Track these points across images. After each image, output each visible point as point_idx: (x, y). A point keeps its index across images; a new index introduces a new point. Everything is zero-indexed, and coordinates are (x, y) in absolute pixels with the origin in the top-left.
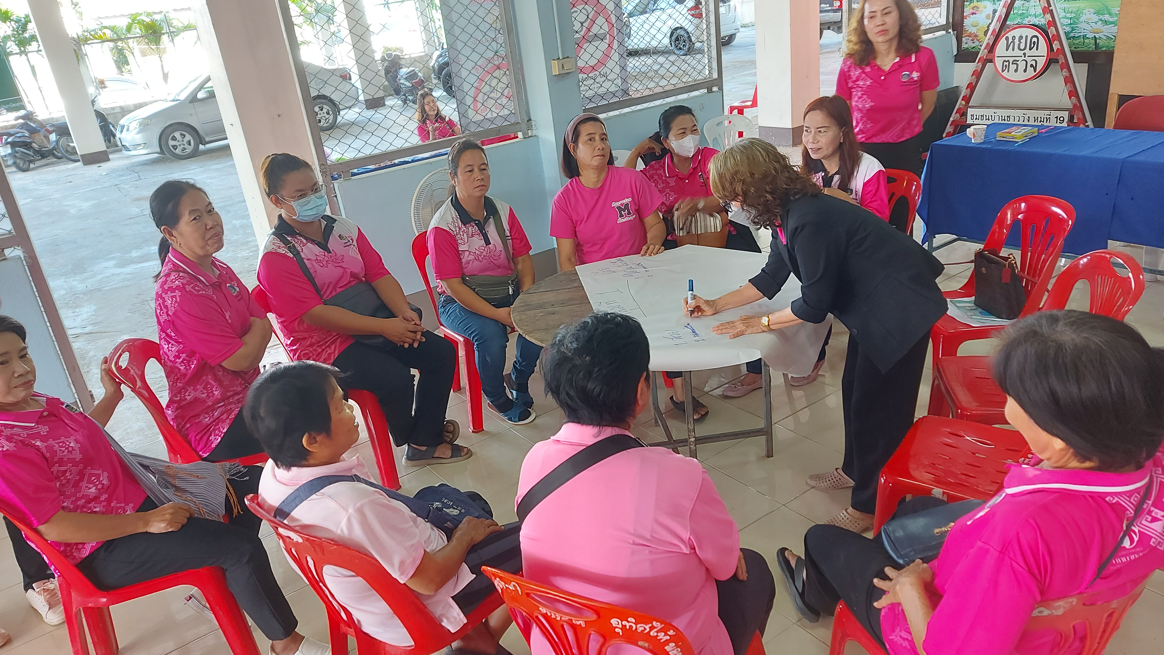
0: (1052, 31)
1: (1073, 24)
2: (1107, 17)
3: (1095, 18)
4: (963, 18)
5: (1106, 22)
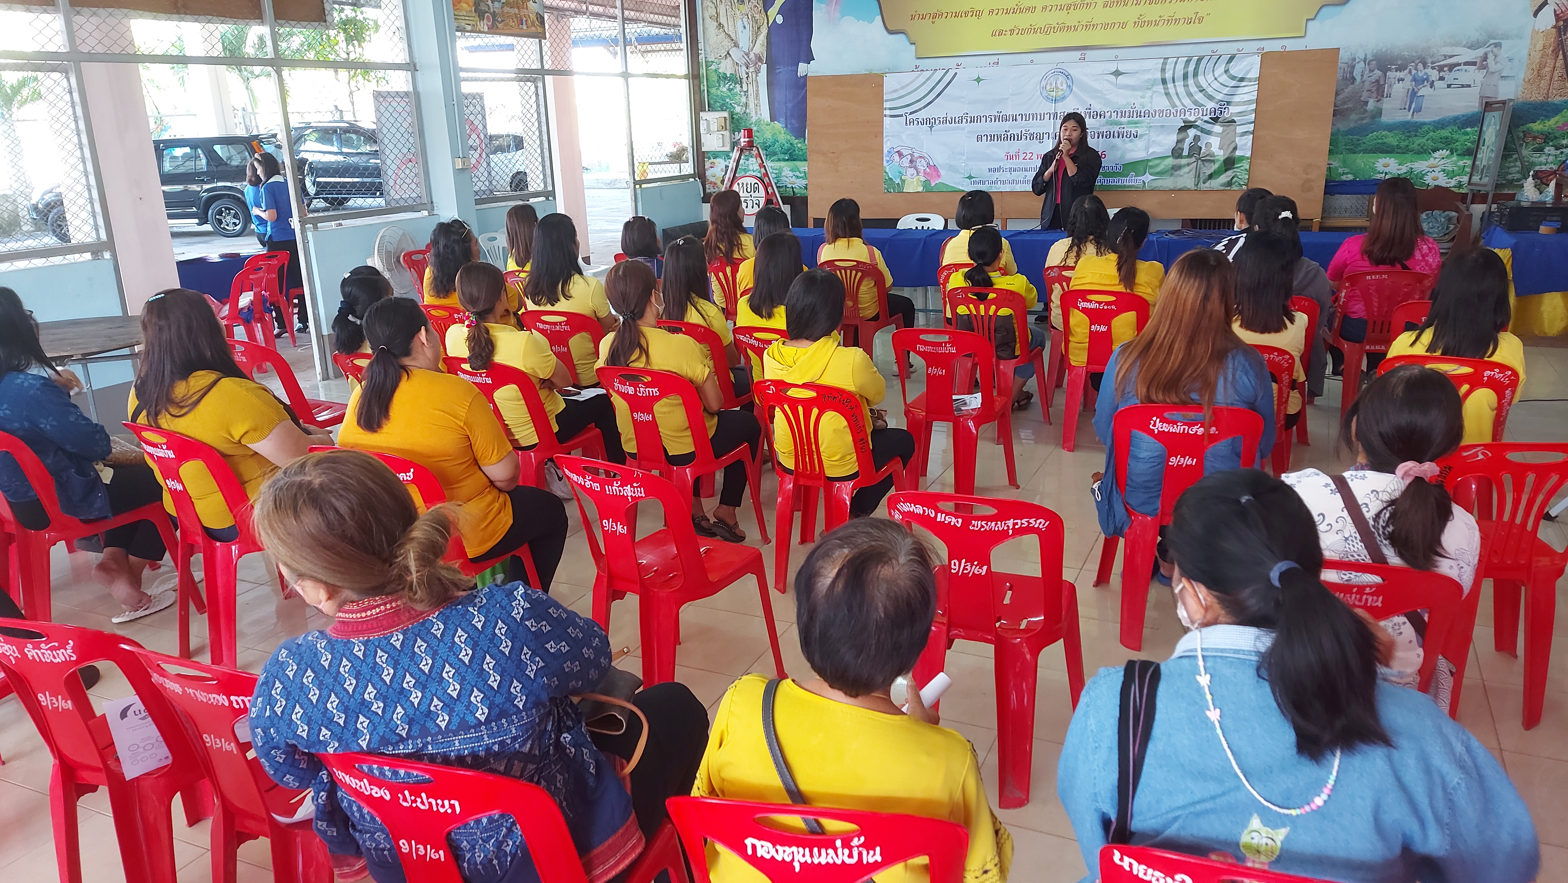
0: (766, 180)
1: (778, 177)
2: (798, 174)
3: (791, 174)
4: (705, 170)
5: (797, 177)
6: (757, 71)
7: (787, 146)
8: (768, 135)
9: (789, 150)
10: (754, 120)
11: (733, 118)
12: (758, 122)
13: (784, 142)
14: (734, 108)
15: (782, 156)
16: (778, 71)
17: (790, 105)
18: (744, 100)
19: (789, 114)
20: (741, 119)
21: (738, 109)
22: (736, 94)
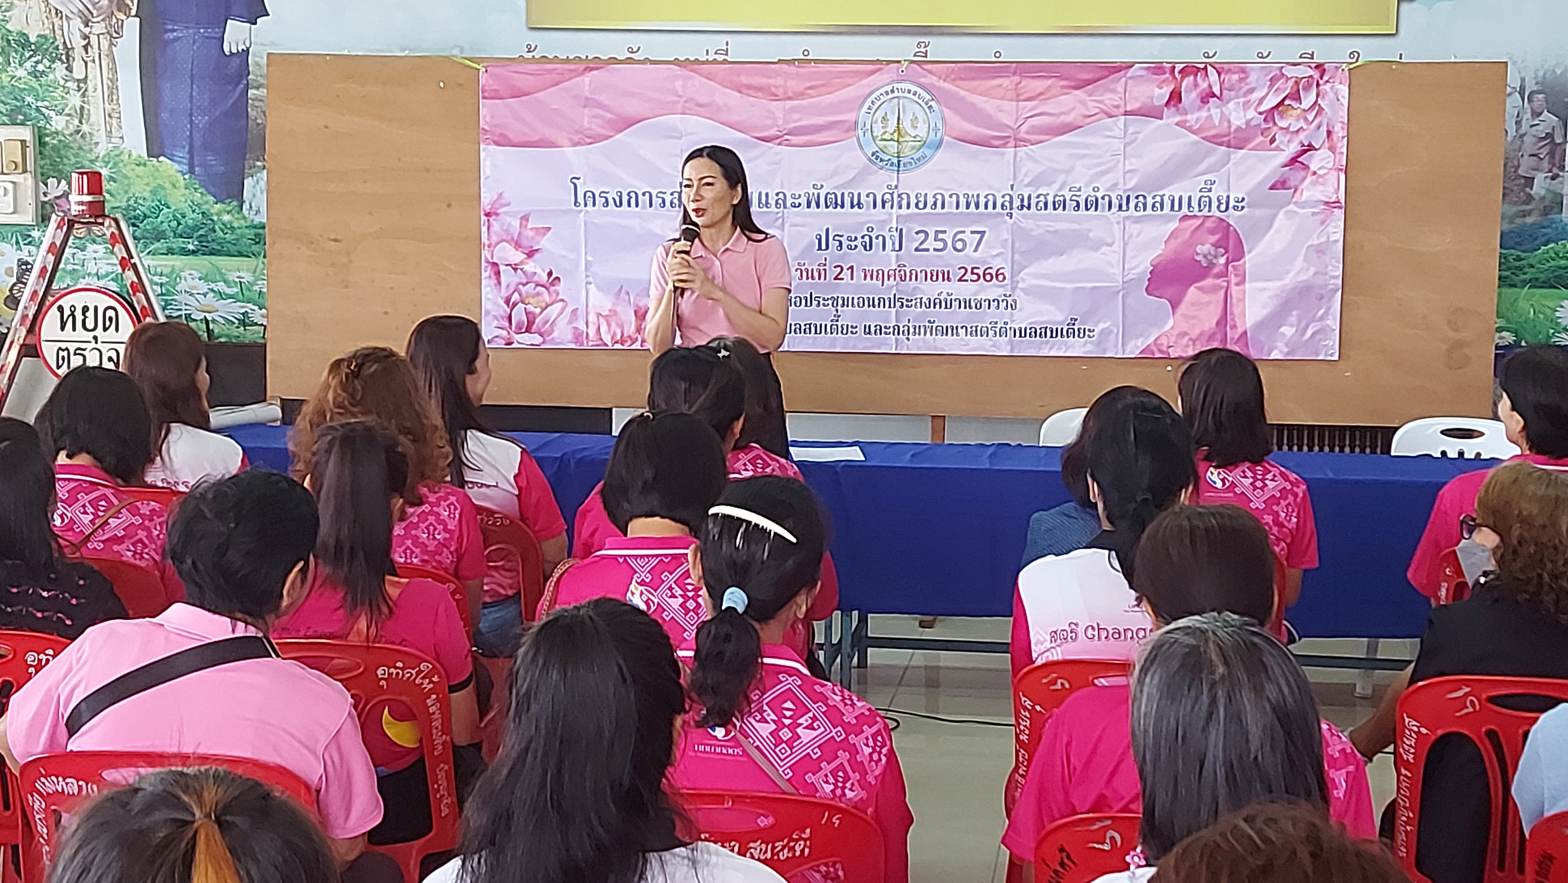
1: (167, 294)
6: (115, 33)
7: (192, 218)
8: (141, 190)
9: (196, 228)
10: (101, 150)
11: (42, 144)
12: (114, 158)
13: (185, 207)
14: (48, 119)
15: (179, 243)
16: (171, 36)
17: (202, 120)
18: (75, 100)
19: (197, 143)
20: (67, 146)
21: (58, 123)
22: (55, 85)
